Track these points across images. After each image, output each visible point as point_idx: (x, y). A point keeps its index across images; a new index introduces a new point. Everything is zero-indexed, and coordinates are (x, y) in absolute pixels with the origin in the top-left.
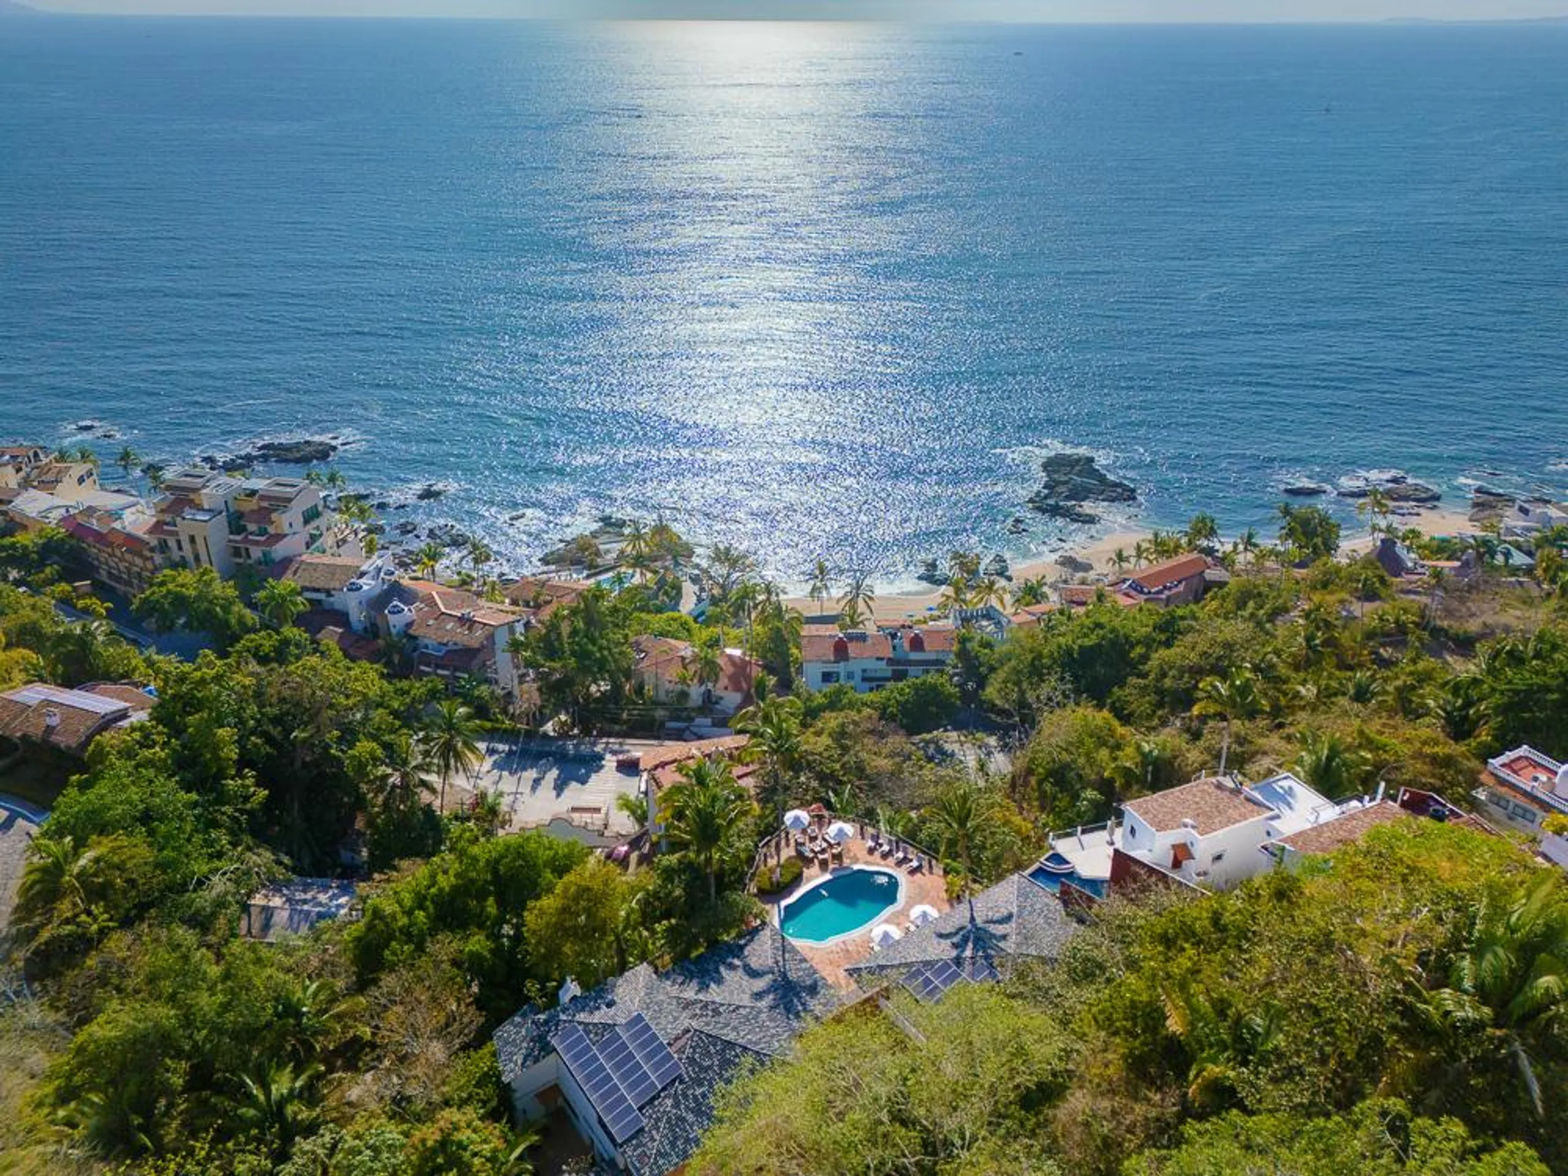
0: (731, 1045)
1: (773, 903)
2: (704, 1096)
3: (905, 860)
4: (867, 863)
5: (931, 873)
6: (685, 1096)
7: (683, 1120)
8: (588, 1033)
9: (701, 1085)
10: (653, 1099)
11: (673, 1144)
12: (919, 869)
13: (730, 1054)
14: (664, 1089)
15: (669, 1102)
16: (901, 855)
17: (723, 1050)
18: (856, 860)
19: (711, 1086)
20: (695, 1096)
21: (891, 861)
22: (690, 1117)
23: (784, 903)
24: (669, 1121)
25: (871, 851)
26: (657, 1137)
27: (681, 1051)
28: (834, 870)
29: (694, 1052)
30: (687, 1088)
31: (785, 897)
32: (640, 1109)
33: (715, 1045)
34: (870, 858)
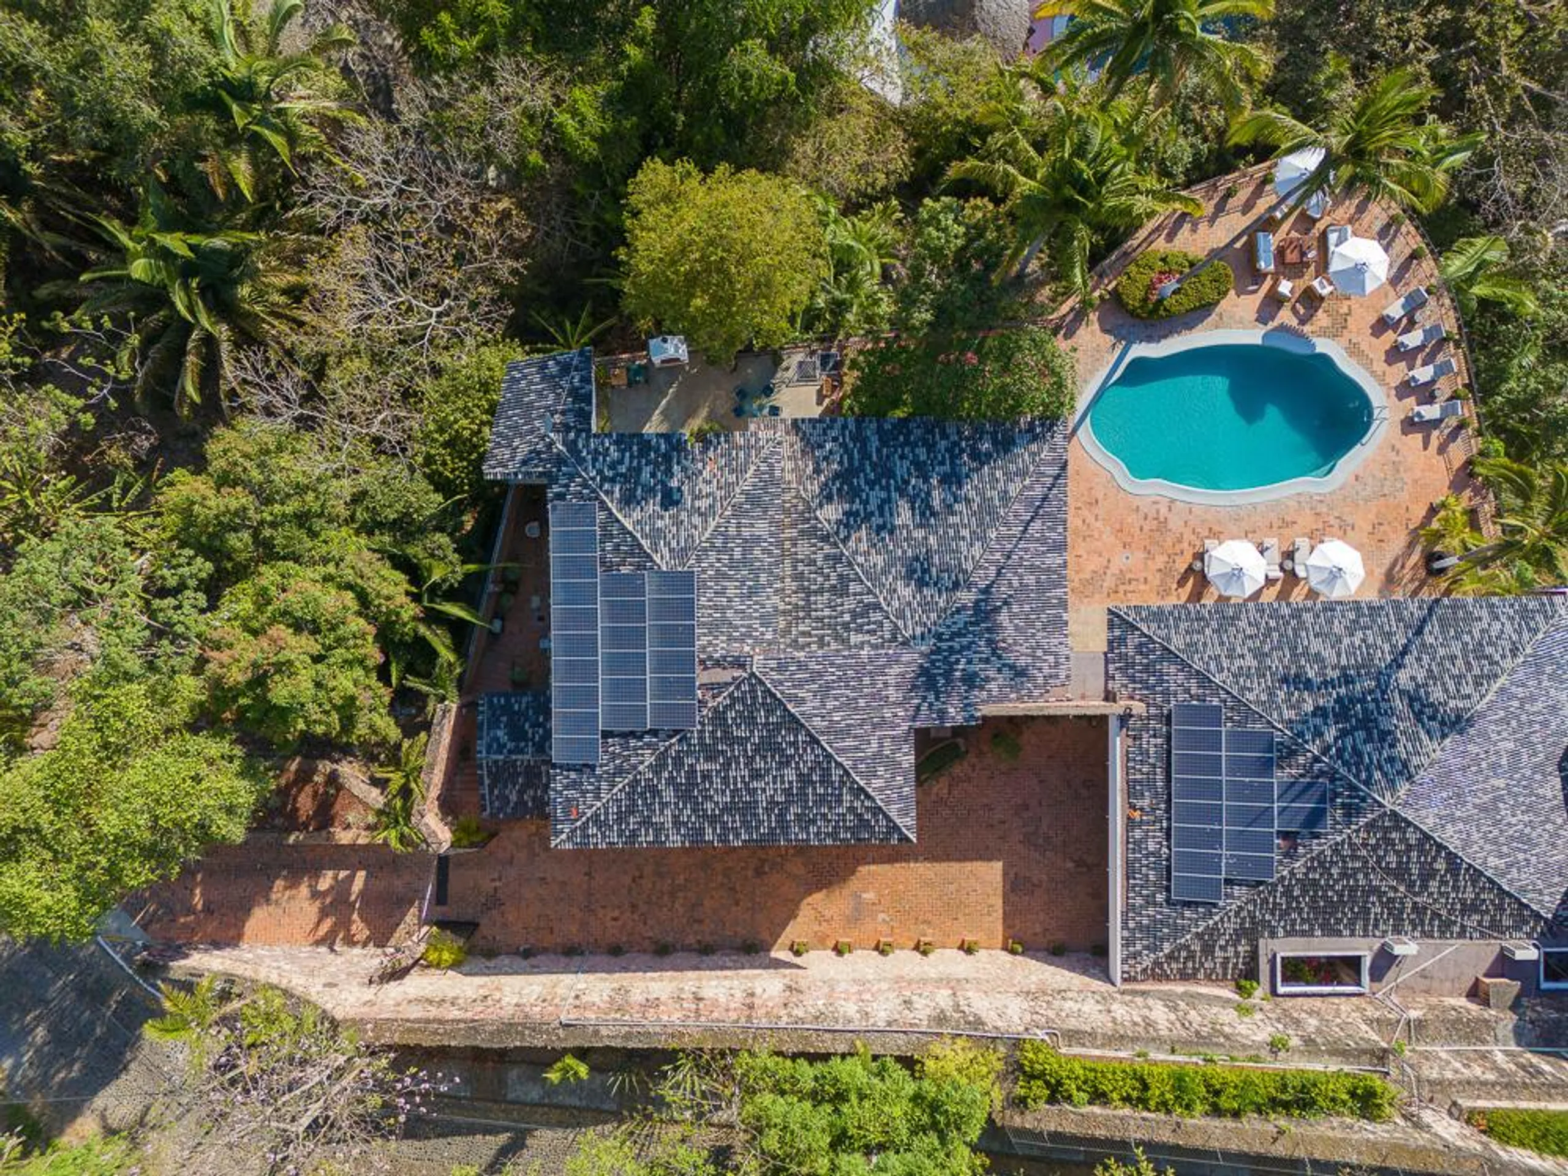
0: (794, 723)
1: (1119, 338)
2: (706, 776)
3: (1426, 393)
4: (1354, 350)
5: (1442, 450)
6: (678, 762)
7: (655, 792)
8: (607, 536)
9: (709, 759)
10: (632, 734)
11: (621, 818)
12: (1425, 427)
13: (784, 737)
14: (654, 733)
15: (650, 760)
16: (1423, 374)
17: (778, 726)
18: (1338, 329)
19: (726, 766)
20: (692, 771)
21: (1399, 372)
22: (669, 795)
23: (1141, 350)
24: (636, 782)
25: (1382, 325)
26: (605, 797)
27: (715, 688)
28: (1283, 328)
29: (731, 706)
30: (689, 753)
31: (1150, 339)
32: (606, 735)
33: (769, 712)
34: (1366, 341)
